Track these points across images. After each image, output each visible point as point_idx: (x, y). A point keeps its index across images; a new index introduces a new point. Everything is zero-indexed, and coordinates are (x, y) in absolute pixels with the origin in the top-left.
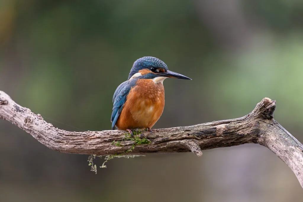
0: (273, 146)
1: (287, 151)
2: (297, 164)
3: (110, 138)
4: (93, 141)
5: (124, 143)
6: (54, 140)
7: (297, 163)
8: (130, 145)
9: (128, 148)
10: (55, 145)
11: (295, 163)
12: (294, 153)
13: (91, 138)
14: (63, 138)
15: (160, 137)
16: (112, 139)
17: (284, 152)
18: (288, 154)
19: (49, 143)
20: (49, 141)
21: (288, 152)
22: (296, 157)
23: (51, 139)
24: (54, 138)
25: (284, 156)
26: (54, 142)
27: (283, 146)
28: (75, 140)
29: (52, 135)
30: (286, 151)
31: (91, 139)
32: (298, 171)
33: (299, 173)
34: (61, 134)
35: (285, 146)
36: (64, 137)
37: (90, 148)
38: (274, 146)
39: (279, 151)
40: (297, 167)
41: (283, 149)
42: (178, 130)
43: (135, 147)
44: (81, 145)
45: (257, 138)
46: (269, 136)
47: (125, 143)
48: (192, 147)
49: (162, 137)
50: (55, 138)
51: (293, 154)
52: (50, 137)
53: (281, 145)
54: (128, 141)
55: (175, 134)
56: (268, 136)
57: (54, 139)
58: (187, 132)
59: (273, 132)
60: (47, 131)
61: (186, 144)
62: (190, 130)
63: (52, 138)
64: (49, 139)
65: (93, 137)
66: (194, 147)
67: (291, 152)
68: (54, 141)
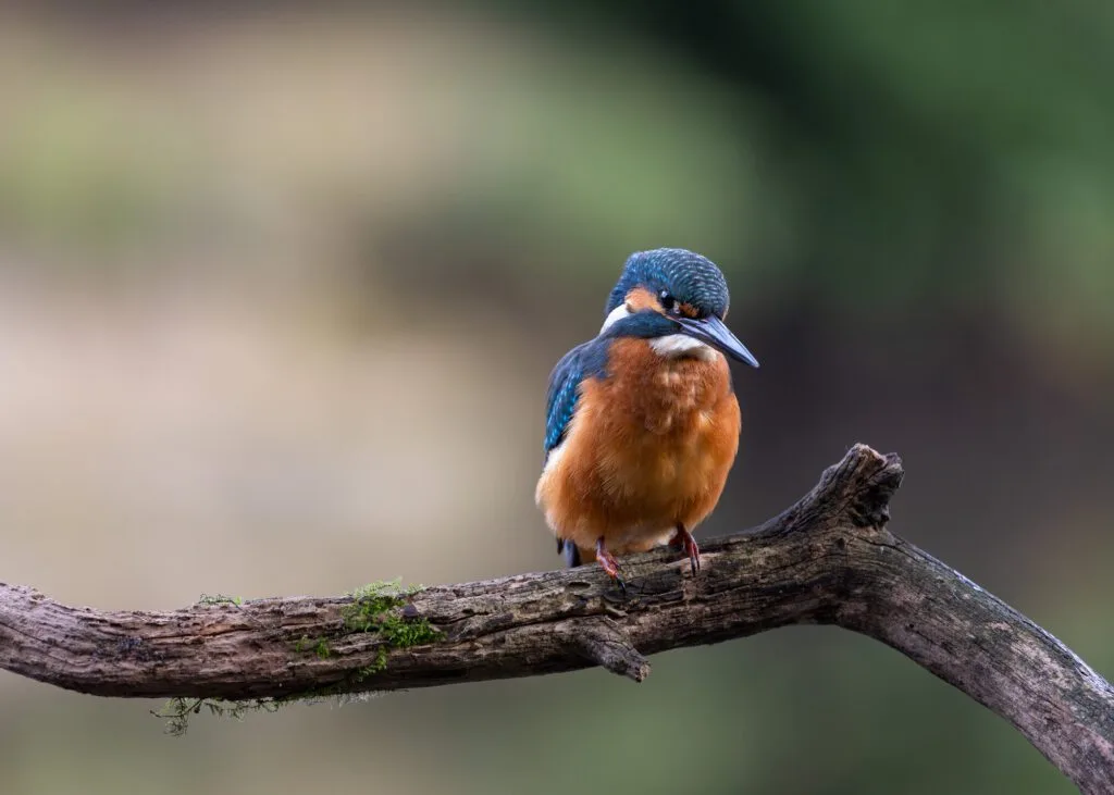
0: (912, 626)
1: (984, 641)
2: (1036, 687)
3: (286, 627)
4: (225, 641)
5: (344, 644)
6: (66, 645)
7: (1033, 683)
8: (367, 649)
9: (360, 662)
10: (73, 665)
11: (1023, 686)
12: (1014, 647)
13: (212, 630)
14: (107, 637)
15: (479, 614)
16: (296, 631)
17: (970, 647)
18: (987, 651)
19: (46, 660)
20: (45, 650)
21: (985, 646)
22: (1023, 659)
23: (53, 643)
24: (67, 636)
25: (967, 663)
26: (65, 652)
27: (959, 622)
28: (154, 641)
29: (57, 627)
30: (978, 642)
31: (214, 634)
32: (1047, 715)
33: (1051, 721)
34: (92, 619)
35: (968, 623)
36: (105, 633)
37: (216, 670)
38: (915, 629)
39: (945, 646)
40: (1042, 698)
41: (960, 636)
42: (537, 583)
43: (387, 657)
44: (179, 657)
45: (836, 602)
46: (891, 589)
47: (350, 643)
48: (605, 648)
49: (486, 613)
50: (74, 637)
51: (1012, 652)
52: (45, 637)
53: (950, 619)
54: (358, 636)
55: (531, 598)
56: (886, 591)
57: (68, 641)
58: (577, 592)
59: (905, 573)
60: (27, 615)
61: (578, 635)
62: (584, 581)
63: (59, 640)
64: (46, 645)
65: (219, 628)
66: (613, 644)
67: (1000, 645)
68: (67, 649)
